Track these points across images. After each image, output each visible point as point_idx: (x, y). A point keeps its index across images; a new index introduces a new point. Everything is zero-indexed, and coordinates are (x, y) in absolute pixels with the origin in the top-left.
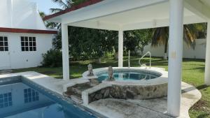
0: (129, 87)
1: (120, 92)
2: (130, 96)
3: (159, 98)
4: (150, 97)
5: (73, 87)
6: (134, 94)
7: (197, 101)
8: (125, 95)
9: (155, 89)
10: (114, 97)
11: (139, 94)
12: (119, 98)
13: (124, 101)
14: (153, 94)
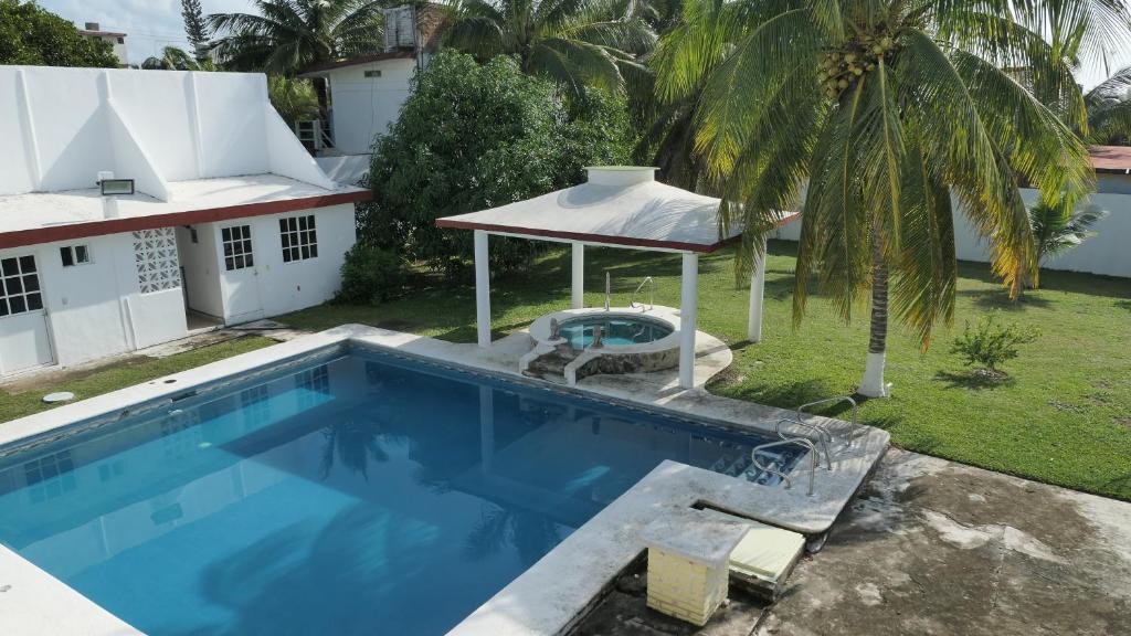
0: (627, 356)
1: (615, 364)
2: (629, 368)
3: (669, 369)
4: (656, 369)
5: (536, 360)
6: (636, 365)
7: (722, 369)
8: (621, 368)
9: (665, 356)
10: (604, 372)
11: (641, 365)
12: (611, 373)
13: (621, 377)
14: (662, 363)
